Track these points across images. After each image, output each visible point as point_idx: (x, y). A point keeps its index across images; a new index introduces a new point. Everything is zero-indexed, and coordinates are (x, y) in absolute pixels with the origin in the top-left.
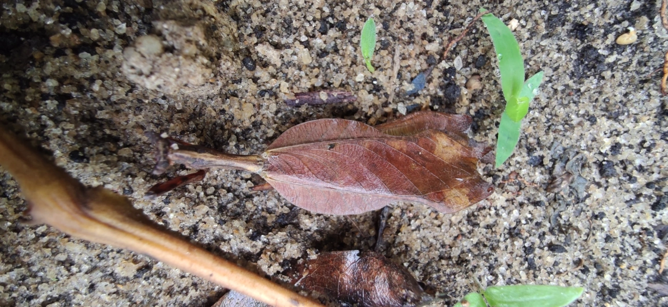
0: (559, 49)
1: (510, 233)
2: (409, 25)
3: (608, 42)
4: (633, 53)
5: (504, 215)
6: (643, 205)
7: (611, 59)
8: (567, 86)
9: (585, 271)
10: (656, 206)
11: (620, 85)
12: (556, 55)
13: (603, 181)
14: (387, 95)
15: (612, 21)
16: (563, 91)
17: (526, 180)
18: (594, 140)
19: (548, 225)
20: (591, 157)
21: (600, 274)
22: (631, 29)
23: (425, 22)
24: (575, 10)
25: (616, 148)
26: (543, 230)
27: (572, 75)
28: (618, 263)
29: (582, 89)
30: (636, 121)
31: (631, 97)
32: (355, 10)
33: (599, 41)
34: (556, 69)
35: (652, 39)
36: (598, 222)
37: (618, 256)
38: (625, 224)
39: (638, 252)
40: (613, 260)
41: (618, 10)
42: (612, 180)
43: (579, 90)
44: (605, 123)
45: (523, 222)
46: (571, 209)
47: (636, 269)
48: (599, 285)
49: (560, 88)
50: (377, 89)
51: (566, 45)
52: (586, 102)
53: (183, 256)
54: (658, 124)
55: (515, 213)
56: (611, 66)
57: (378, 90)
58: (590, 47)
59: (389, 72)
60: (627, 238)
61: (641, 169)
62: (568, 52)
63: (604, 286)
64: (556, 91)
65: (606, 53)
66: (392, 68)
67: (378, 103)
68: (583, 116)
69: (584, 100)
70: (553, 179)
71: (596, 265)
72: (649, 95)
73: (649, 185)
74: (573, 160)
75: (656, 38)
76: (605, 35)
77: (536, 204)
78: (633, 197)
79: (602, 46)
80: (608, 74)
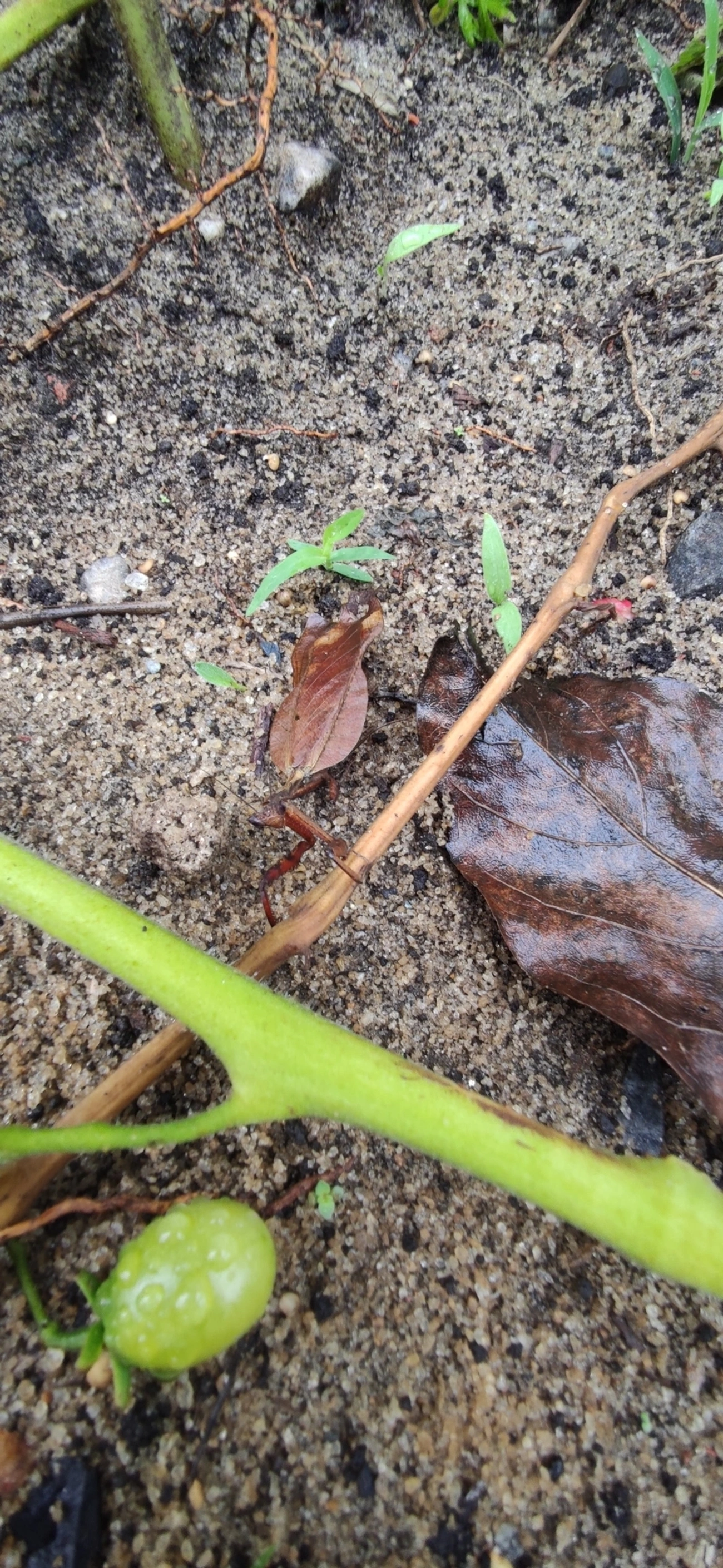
0: (269, 519)
1: (463, 585)
2: (207, 651)
3: (273, 477)
4: (290, 457)
5: (439, 588)
6: (457, 460)
7: (291, 476)
8: (309, 516)
9: (520, 521)
10: (461, 449)
11: (320, 471)
12: (275, 522)
13: (422, 494)
14: (275, 680)
15: (254, 472)
16: (314, 519)
17: (406, 562)
18: (374, 498)
19: (461, 549)
20: (393, 501)
21: (527, 507)
22: (265, 458)
23: (208, 635)
24: (234, 502)
25: (386, 479)
26: (466, 554)
27: (299, 510)
28: (518, 489)
29: (316, 502)
30: (361, 459)
31: (335, 462)
32: (178, 696)
33: (270, 484)
34: (289, 523)
35: (280, 443)
36: (467, 503)
37: (511, 488)
38: (476, 479)
39: (509, 469)
40: (514, 493)
41: (244, 466)
42: (424, 485)
43: (317, 506)
44: (358, 487)
45: (451, 571)
46: (448, 526)
47: (529, 473)
48: (541, 508)
49: (311, 522)
50: (266, 688)
51: (267, 512)
52: (330, 501)
53: (373, 836)
54: (369, 442)
55: (439, 577)
56: (298, 476)
57: (268, 687)
58: (274, 493)
59: (251, 674)
60: (492, 478)
61: (417, 459)
62: (275, 511)
63: (545, 505)
64: (312, 526)
65: (283, 480)
66: (248, 671)
67: (280, 688)
68: (345, 504)
69: (329, 502)
70: (406, 537)
71: (516, 508)
72: (337, 447)
73: (435, 454)
74: (389, 518)
75: (280, 438)
76: (265, 479)
77: (434, 556)
78: (446, 468)
79: (276, 482)
80: (305, 480)
